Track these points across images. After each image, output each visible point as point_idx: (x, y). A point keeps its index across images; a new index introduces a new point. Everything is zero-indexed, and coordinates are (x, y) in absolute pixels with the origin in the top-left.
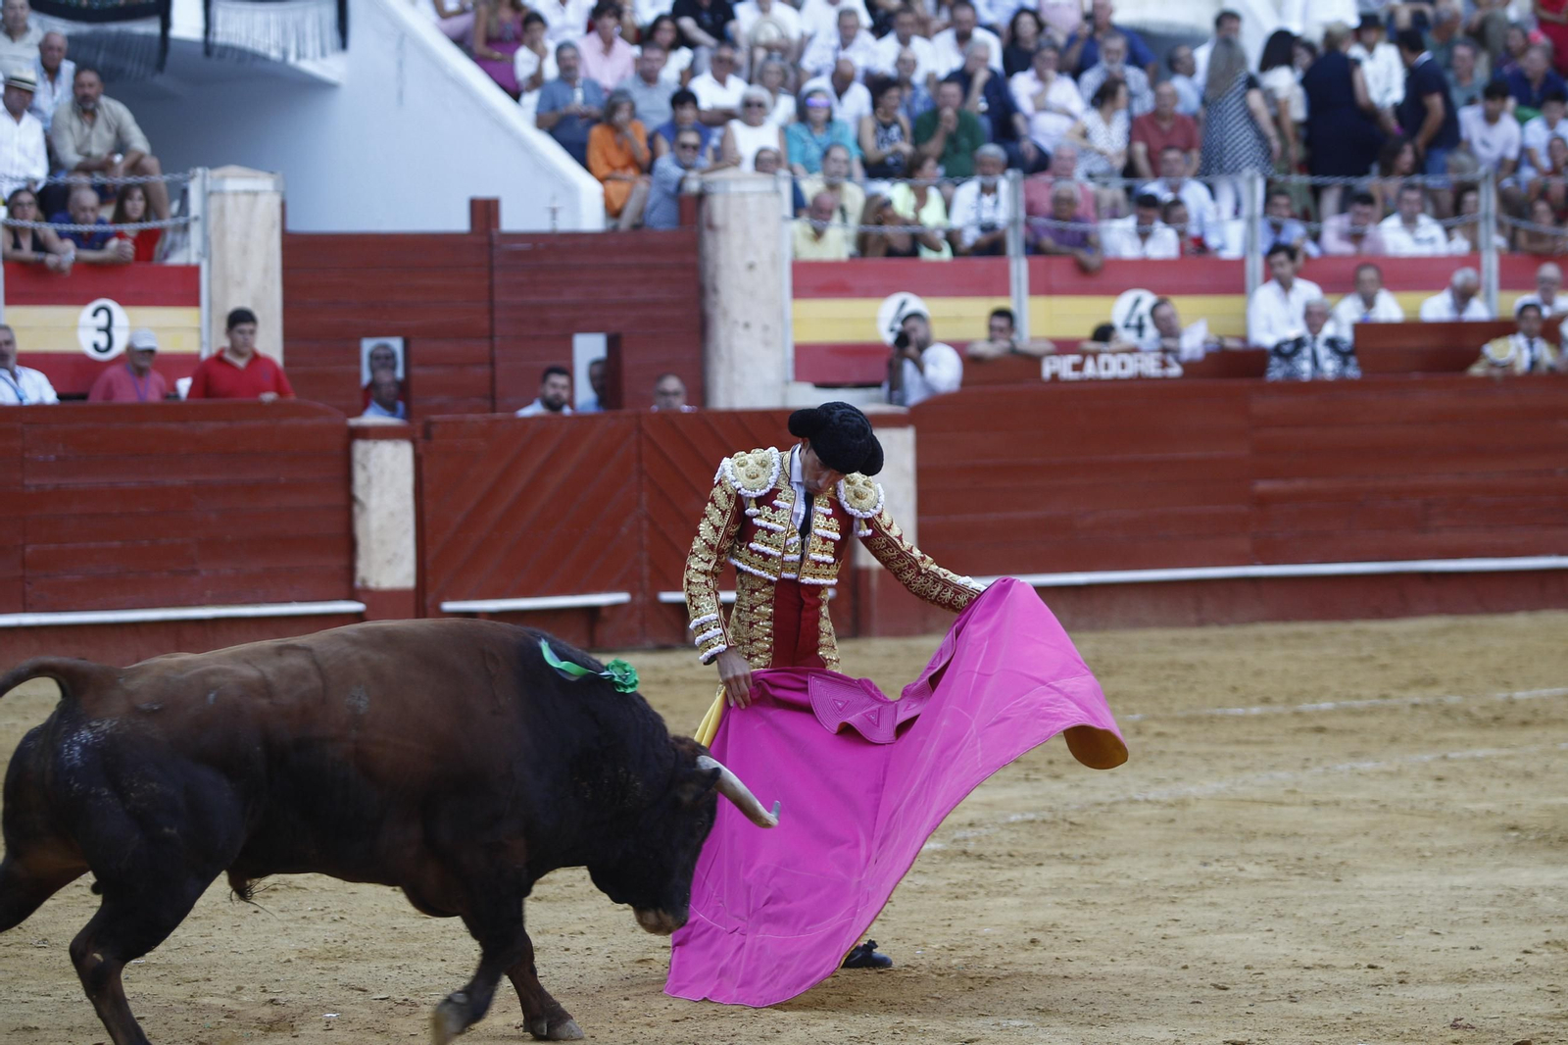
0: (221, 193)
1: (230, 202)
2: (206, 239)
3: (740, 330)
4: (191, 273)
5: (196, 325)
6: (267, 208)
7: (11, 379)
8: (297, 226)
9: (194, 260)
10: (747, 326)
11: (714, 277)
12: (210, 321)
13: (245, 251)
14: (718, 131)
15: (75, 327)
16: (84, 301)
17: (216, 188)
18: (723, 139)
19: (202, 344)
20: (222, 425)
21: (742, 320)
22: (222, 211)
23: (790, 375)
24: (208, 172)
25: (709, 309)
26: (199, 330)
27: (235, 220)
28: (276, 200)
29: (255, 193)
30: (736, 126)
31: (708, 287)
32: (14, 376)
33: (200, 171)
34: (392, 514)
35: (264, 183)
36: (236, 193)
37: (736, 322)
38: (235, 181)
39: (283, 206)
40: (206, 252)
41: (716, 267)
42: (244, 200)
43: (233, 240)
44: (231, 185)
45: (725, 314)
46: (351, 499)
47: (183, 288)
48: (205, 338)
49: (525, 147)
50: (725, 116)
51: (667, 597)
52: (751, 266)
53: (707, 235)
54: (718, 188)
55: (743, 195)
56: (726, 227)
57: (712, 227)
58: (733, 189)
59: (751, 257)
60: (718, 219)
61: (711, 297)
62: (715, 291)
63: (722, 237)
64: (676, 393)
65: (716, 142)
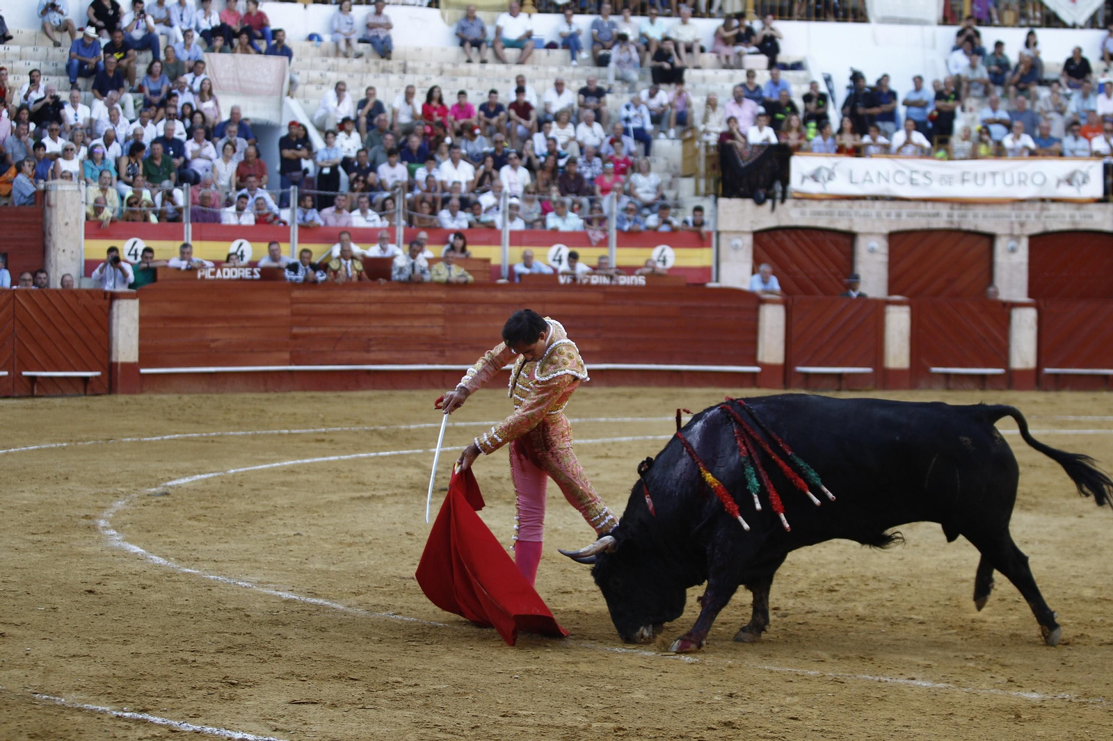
3: (61, 252)
10: (64, 251)
11: (49, 228)
14: (53, 163)
18: (55, 166)
21: (61, 248)
23: (83, 274)
25: (47, 243)
30: (60, 160)
31: (47, 232)
37: (59, 249)
41: (51, 224)
45: (54, 245)
50: (55, 156)
51: (25, 373)
52: (67, 224)
53: (47, 208)
54: (53, 188)
55: (64, 191)
56: (56, 205)
57: (49, 205)
58: (60, 188)
59: (67, 220)
60: (52, 202)
61: (48, 237)
62: (50, 234)
63: (53, 210)
64: (29, 280)
65: (52, 167)
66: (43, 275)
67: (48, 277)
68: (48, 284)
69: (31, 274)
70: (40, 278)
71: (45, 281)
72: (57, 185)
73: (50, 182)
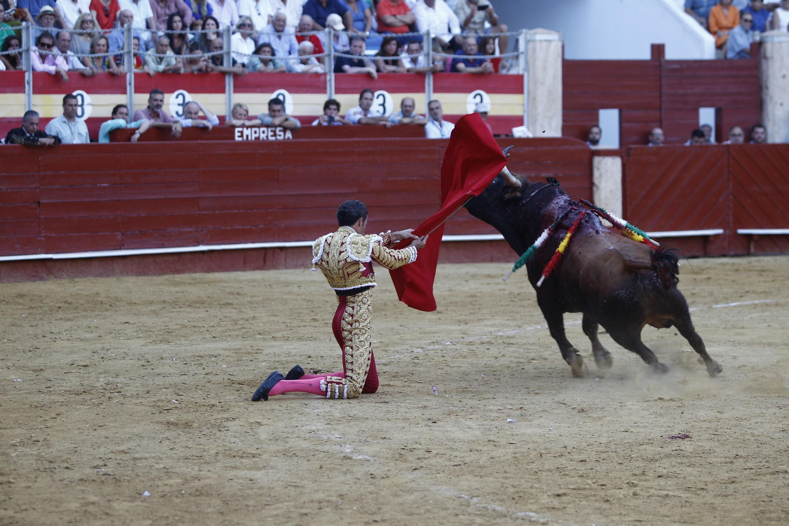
0: (534, 41)
1: (538, 45)
2: (527, 63)
3: (778, 106)
4: (519, 79)
5: (521, 103)
6: (556, 47)
7: (439, 127)
8: (569, 56)
9: (521, 72)
10: (781, 104)
11: (766, 81)
12: (528, 101)
13: (545, 68)
14: (771, 14)
15: (465, 103)
16: (469, 91)
17: (531, 39)
19: (524, 111)
20: (532, 148)
21: (779, 102)
22: (534, 49)
24: (528, 31)
25: (764, 97)
26: (523, 105)
27: (540, 54)
28: (560, 44)
29: (550, 41)
30: (780, 11)
31: (764, 86)
32: (441, 125)
33: (524, 31)
34: (611, 191)
35: (554, 36)
36: (541, 41)
37: (776, 103)
38: (541, 35)
39: (563, 47)
40: (527, 69)
41: (768, 76)
42: (544, 44)
43: (539, 63)
44: (539, 37)
45: (771, 99)
46: (592, 184)
47: (515, 85)
48: (526, 109)
49: (679, 21)
50: (774, 7)
51: (741, 231)
52: (784, 76)
53: (764, 61)
54: (769, 40)
55: (780, 43)
56: (772, 58)
57: (766, 58)
58: (776, 39)
59: (784, 72)
60: (769, 54)
61: (765, 91)
62: (767, 88)
63: (770, 63)
64: (739, 135)
65: (769, 19)
66: (760, 130)
67: (765, 132)
68: (766, 139)
69: (744, 129)
70: (757, 133)
71: (763, 136)
72: (773, 37)
73: (768, 33)
